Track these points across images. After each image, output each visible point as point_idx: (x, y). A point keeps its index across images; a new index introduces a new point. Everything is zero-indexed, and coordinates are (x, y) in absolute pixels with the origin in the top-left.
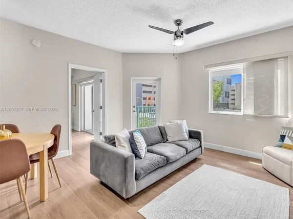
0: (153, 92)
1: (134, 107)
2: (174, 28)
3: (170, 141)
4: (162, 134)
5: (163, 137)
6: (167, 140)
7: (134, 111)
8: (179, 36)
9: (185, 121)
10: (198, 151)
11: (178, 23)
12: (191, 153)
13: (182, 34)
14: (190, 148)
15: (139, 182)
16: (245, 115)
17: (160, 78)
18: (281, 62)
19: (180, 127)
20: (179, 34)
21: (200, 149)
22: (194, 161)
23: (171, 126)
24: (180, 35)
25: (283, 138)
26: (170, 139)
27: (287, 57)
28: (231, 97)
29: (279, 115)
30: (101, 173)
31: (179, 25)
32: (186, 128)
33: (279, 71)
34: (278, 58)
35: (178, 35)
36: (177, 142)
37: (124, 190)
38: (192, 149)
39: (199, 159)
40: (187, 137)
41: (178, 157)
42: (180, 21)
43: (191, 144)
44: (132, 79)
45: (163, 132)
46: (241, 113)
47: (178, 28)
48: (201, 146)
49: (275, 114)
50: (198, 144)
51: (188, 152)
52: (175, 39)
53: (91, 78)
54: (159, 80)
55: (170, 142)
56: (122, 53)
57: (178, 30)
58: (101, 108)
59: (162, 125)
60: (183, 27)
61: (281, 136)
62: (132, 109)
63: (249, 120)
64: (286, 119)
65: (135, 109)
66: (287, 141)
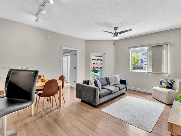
0: (96, 60)
1: (91, 68)
2: (114, 31)
4: (107, 81)
5: (107, 82)
6: (110, 84)
7: (91, 70)
9: (118, 75)
10: (125, 90)
11: (116, 28)
12: (122, 90)
13: (118, 34)
14: (121, 88)
15: (100, 99)
16: (148, 72)
18: (165, 47)
19: (116, 78)
20: (116, 34)
21: (126, 89)
22: (123, 94)
25: (161, 83)
27: (168, 44)
28: (145, 63)
29: (164, 72)
30: (83, 96)
31: (116, 29)
32: (119, 79)
33: (164, 51)
34: (163, 45)
37: (95, 102)
38: (122, 88)
39: (125, 94)
40: (119, 83)
41: (116, 91)
43: (122, 86)
44: (90, 53)
45: (108, 80)
46: (146, 71)
48: (126, 88)
49: (162, 72)
50: (125, 86)
51: (120, 90)
52: (114, 36)
53: (69, 52)
54: (104, 54)
56: (86, 40)
57: (116, 32)
58: (75, 68)
59: (107, 77)
60: (118, 31)
61: (160, 82)
62: (90, 69)
63: (150, 75)
64: (167, 75)
65: (91, 69)
66: (163, 84)
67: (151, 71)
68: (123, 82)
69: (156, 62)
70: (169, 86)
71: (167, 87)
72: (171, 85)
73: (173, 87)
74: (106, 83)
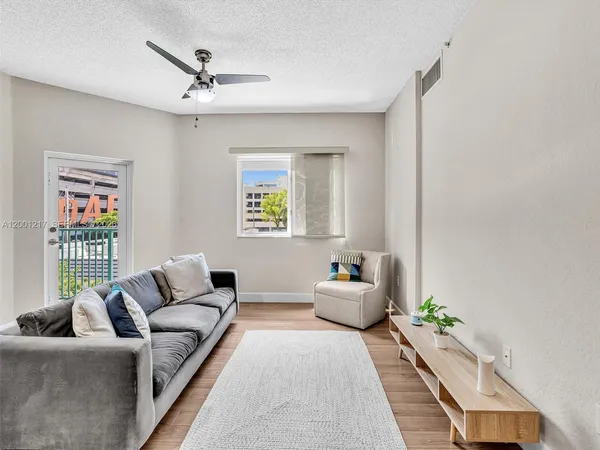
1: (53, 230)
3: (181, 299)
4: (160, 289)
5: (162, 294)
6: (172, 299)
7: (52, 242)
8: (204, 83)
9: (202, 255)
10: (232, 310)
11: (203, 55)
12: (226, 315)
13: (212, 81)
14: (224, 306)
15: (160, 401)
16: (293, 237)
17: (131, 162)
19: (197, 267)
21: (235, 304)
23: (179, 267)
24: (208, 81)
25: (335, 266)
26: (179, 297)
27: (343, 154)
29: (335, 234)
31: (204, 60)
32: (207, 269)
34: (332, 154)
35: (203, 80)
36: (197, 299)
41: (213, 327)
42: (207, 53)
43: (223, 297)
44: (47, 154)
45: (162, 283)
46: (288, 234)
47: (203, 66)
48: (235, 300)
49: (331, 232)
50: (231, 295)
51: (222, 315)
54: (128, 164)
55: (179, 303)
57: (204, 71)
59: (158, 268)
61: (333, 264)
62: (47, 236)
63: (301, 244)
64: (342, 240)
65: (55, 236)
66: (342, 270)
67: (302, 232)
68: (224, 280)
69: (316, 204)
70: (356, 273)
71: (354, 278)
72: (358, 268)
73: (364, 276)
74: (156, 296)
